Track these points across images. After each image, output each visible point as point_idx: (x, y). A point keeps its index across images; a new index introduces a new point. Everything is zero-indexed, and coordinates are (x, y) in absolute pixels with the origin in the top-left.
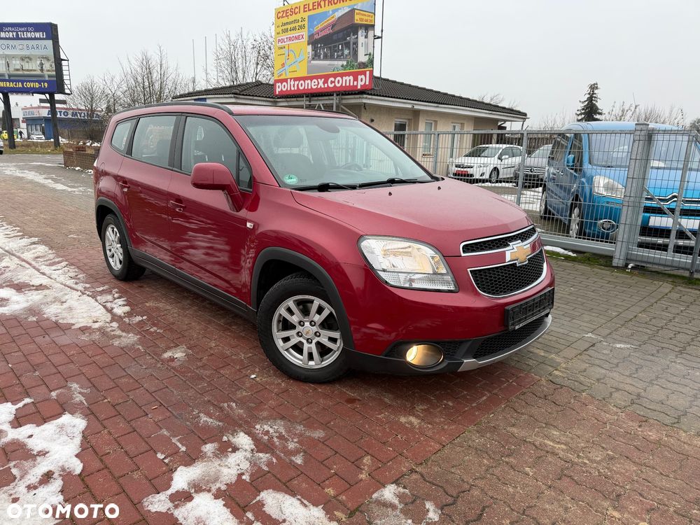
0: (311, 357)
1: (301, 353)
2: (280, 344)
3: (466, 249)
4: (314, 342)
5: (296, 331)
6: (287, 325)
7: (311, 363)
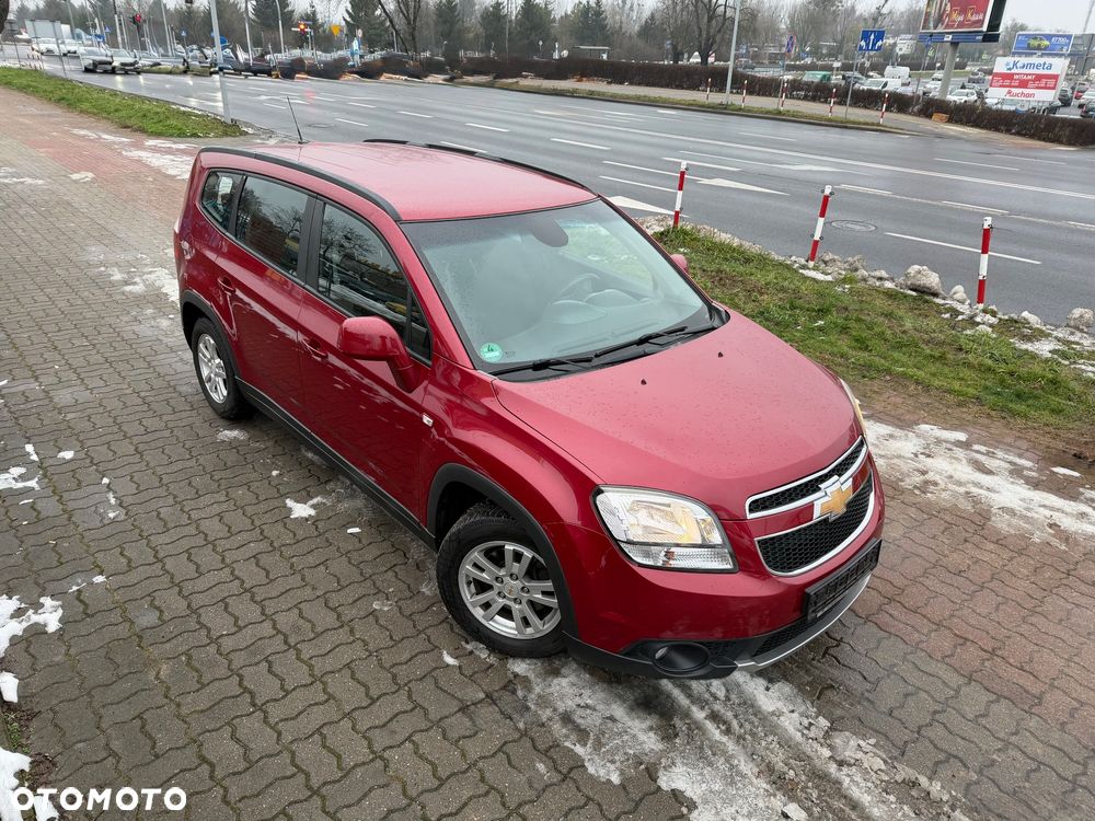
0: (526, 622)
1: (511, 619)
2: (478, 613)
3: (755, 507)
4: (524, 601)
5: (496, 591)
6: (482, 587)
7: (529, 630)
